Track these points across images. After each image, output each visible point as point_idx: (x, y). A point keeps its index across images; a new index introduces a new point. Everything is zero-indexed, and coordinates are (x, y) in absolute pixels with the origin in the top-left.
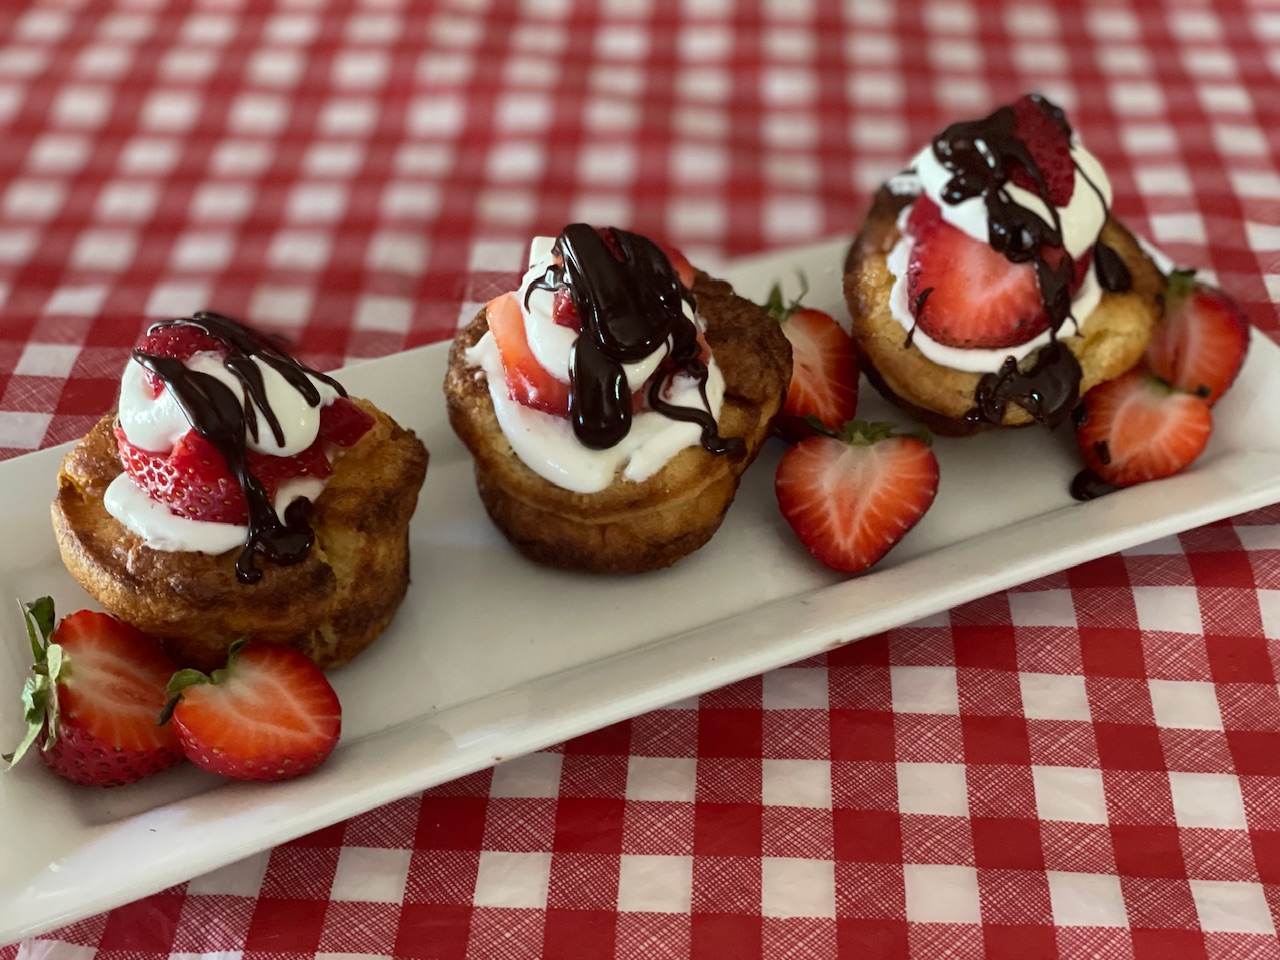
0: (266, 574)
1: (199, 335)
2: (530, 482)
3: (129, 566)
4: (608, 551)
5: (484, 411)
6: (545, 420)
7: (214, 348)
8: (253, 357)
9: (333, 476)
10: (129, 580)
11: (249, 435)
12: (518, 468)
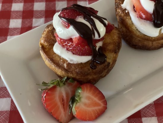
0: (97, 67)
1: (76, 12)
2: (141, 35)
3: (65, 67)
4: (153, 46)
5: (129, 20)
6: (144, 21)
7: (80, 15)
8: (92, 17)
9: (104, 40)
10: (66, 71)
11: (93, 36)
12: (138, 32)
